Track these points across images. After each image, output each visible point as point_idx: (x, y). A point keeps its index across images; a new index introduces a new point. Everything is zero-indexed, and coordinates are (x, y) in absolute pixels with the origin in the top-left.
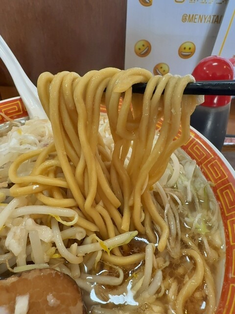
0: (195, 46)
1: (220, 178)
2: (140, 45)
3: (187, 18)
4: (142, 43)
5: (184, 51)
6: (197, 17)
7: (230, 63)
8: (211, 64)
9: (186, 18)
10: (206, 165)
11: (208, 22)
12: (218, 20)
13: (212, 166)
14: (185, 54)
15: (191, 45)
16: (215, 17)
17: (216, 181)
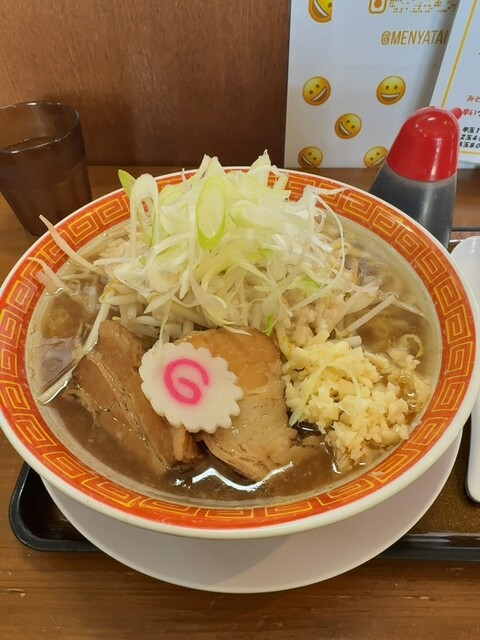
0: (404, 83)
1: (437, 273)
2: (312, 85)
3: (390, 37)
4: (316, 82)
5: (386, 91)
6: (407, 35)
7: (453, 117)
8: (426, 119)
9: (388, 39)
10: (419, 259)
11: (426, 43)
12: (442, 38)
13: (428, 259)
14: (387, 96)
15: (398, 82)
16: (437, 34)
17: (432, 277)
